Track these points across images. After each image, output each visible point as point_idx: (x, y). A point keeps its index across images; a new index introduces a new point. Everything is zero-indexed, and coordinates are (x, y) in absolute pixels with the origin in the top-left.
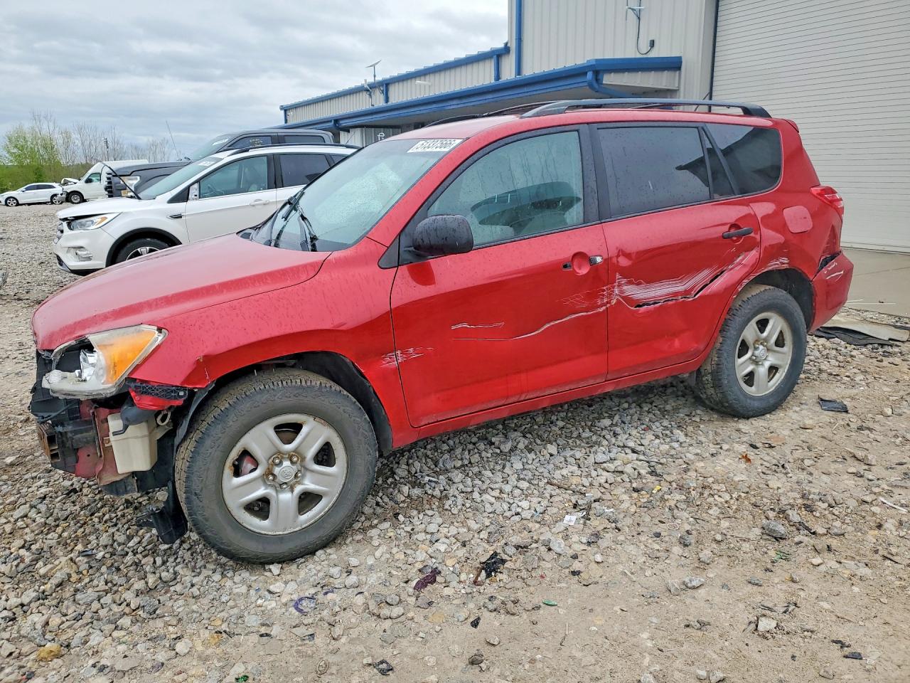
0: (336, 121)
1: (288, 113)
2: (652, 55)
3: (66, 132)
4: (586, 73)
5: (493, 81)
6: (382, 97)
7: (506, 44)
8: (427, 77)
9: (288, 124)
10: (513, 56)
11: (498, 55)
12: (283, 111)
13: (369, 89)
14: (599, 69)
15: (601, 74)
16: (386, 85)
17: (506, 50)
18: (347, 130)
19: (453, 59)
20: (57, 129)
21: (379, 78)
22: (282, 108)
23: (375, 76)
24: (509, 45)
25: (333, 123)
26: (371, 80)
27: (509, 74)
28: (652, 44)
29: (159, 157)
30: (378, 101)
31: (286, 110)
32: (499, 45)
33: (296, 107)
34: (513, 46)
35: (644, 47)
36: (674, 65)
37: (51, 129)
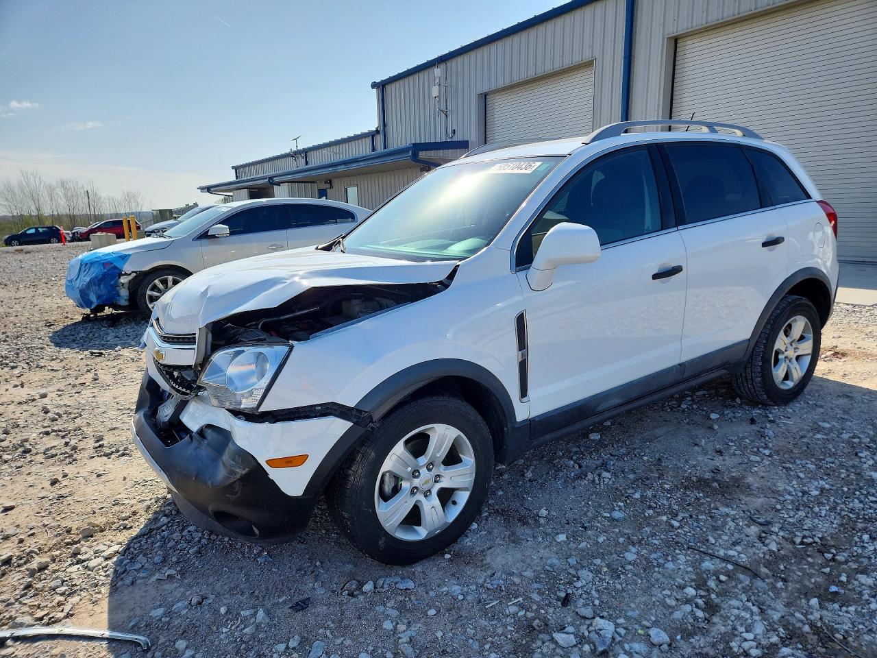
0: (270, 178)
1: (238, 171)
2: (454, 139)
3: (50, 187)
4: (409, 151)
5: (371, 152)
6: (304, 161)
7: (377, 128)
8: (332, 147)
9: (238, 180)
10: (381, 137)
11: (373, 135)
12: (234, 170)
13: (294, 155)
14: (415, 149)
15: (417, 152)
16: (306, 152)
17: (377, 132)
18: (278, 184)
19: (346, 137)
20: (43, 183)
21: (300, 148)
22: (234, 167)
23: (297, 146)
24: (379, 129)
25: (267, 180)
26: (294, 149)
27: (380, 149)
28: (454, 132)
29: (133, 205)
30: (301, 164)
31: (236, 168)
33: (243, 167)
34: (381, 129)
35: (450, 134)
37: (38, 184)
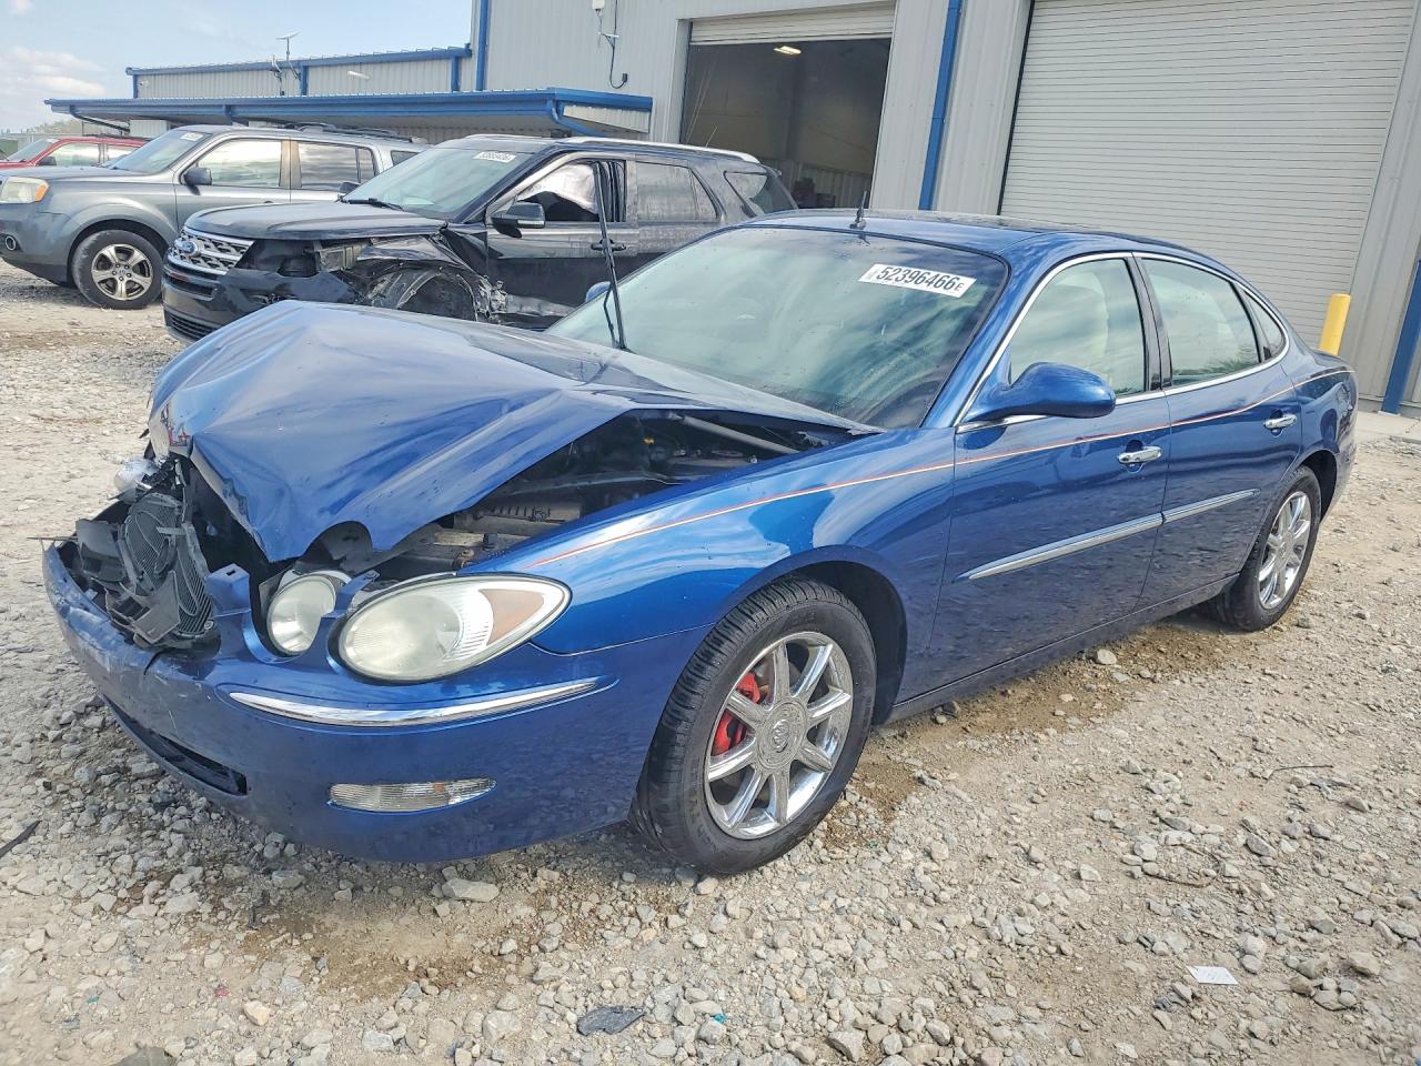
0: (229, 108)
1: (139, 80)
2: (623, 91)
4: (546, 101)
5: (449, 91)
6: (297, 84)
7: (468, 45)
8: (364, 67)
9: (139, 98)
10: (474, 62)
11: (457, 57)
12: (131, 77)
13: (279, 70)
14: (559, 100)
15: (561, 106)
16: (304, 69)
17: (468, 52)
21: (293, 57)
22: (129, 70)
23: (288, 53)
24: (471, 47)
26: (282, 57)
27: (468, 86)
28: (625, 78)
30: (291, 89)
31: (136, 75)
32: (460, 44)
33: (154, 73)
34: (476, 48)
35: (618, 80)
36: (643, 105)
